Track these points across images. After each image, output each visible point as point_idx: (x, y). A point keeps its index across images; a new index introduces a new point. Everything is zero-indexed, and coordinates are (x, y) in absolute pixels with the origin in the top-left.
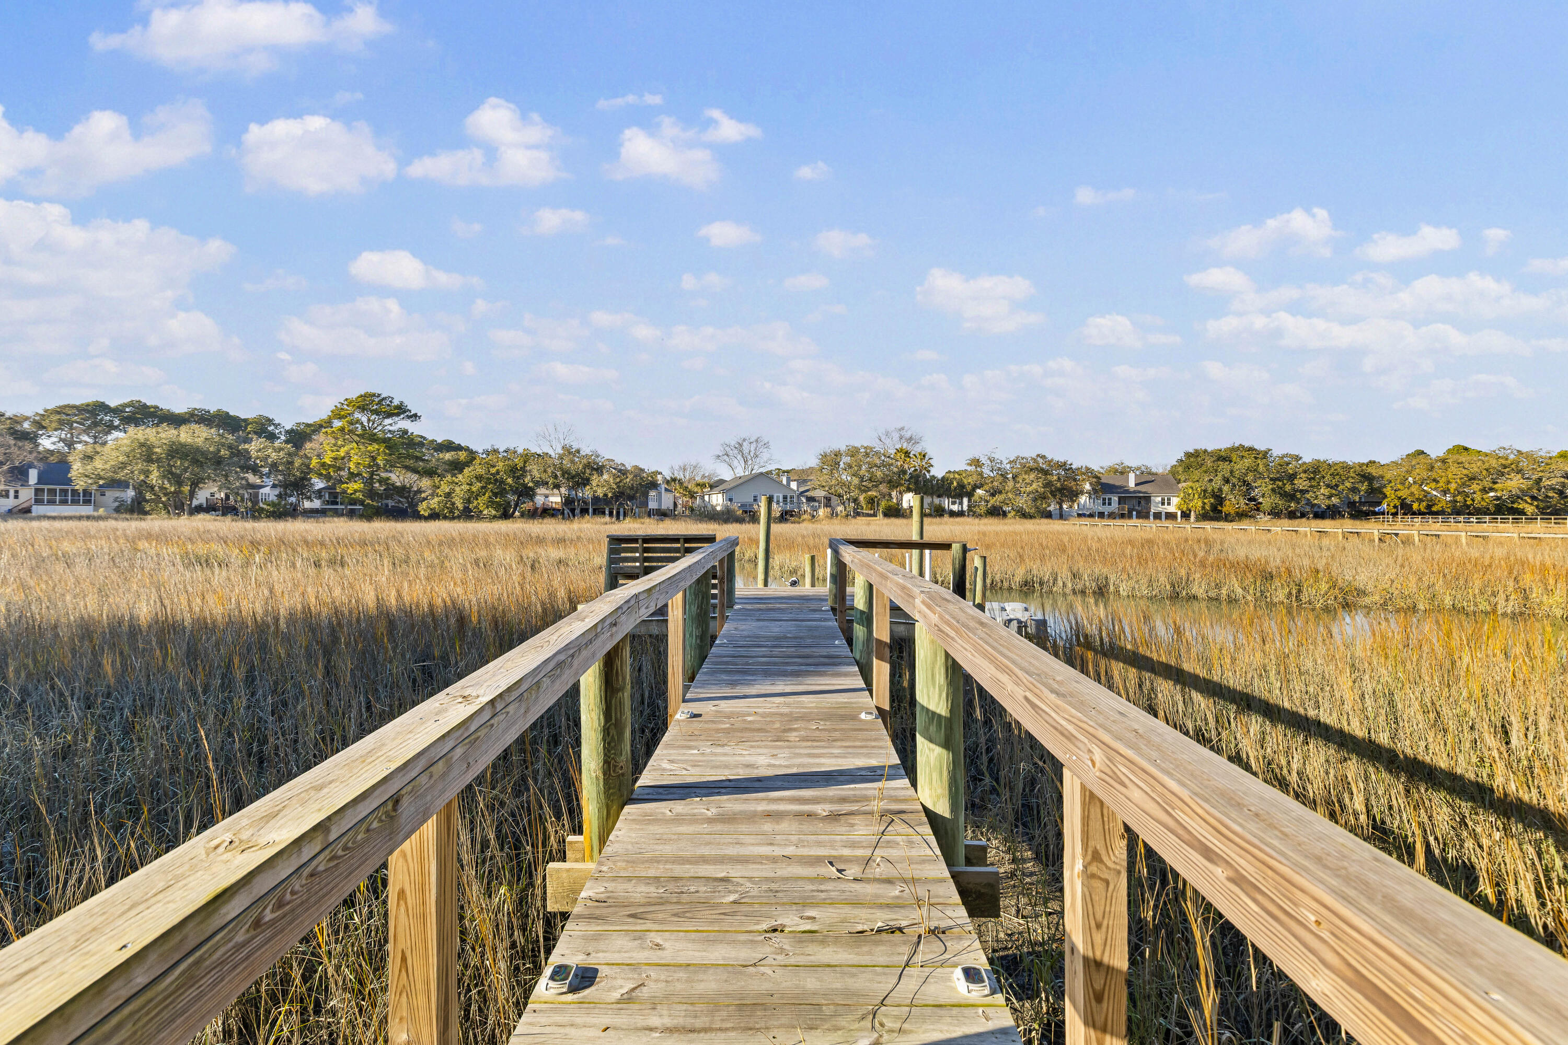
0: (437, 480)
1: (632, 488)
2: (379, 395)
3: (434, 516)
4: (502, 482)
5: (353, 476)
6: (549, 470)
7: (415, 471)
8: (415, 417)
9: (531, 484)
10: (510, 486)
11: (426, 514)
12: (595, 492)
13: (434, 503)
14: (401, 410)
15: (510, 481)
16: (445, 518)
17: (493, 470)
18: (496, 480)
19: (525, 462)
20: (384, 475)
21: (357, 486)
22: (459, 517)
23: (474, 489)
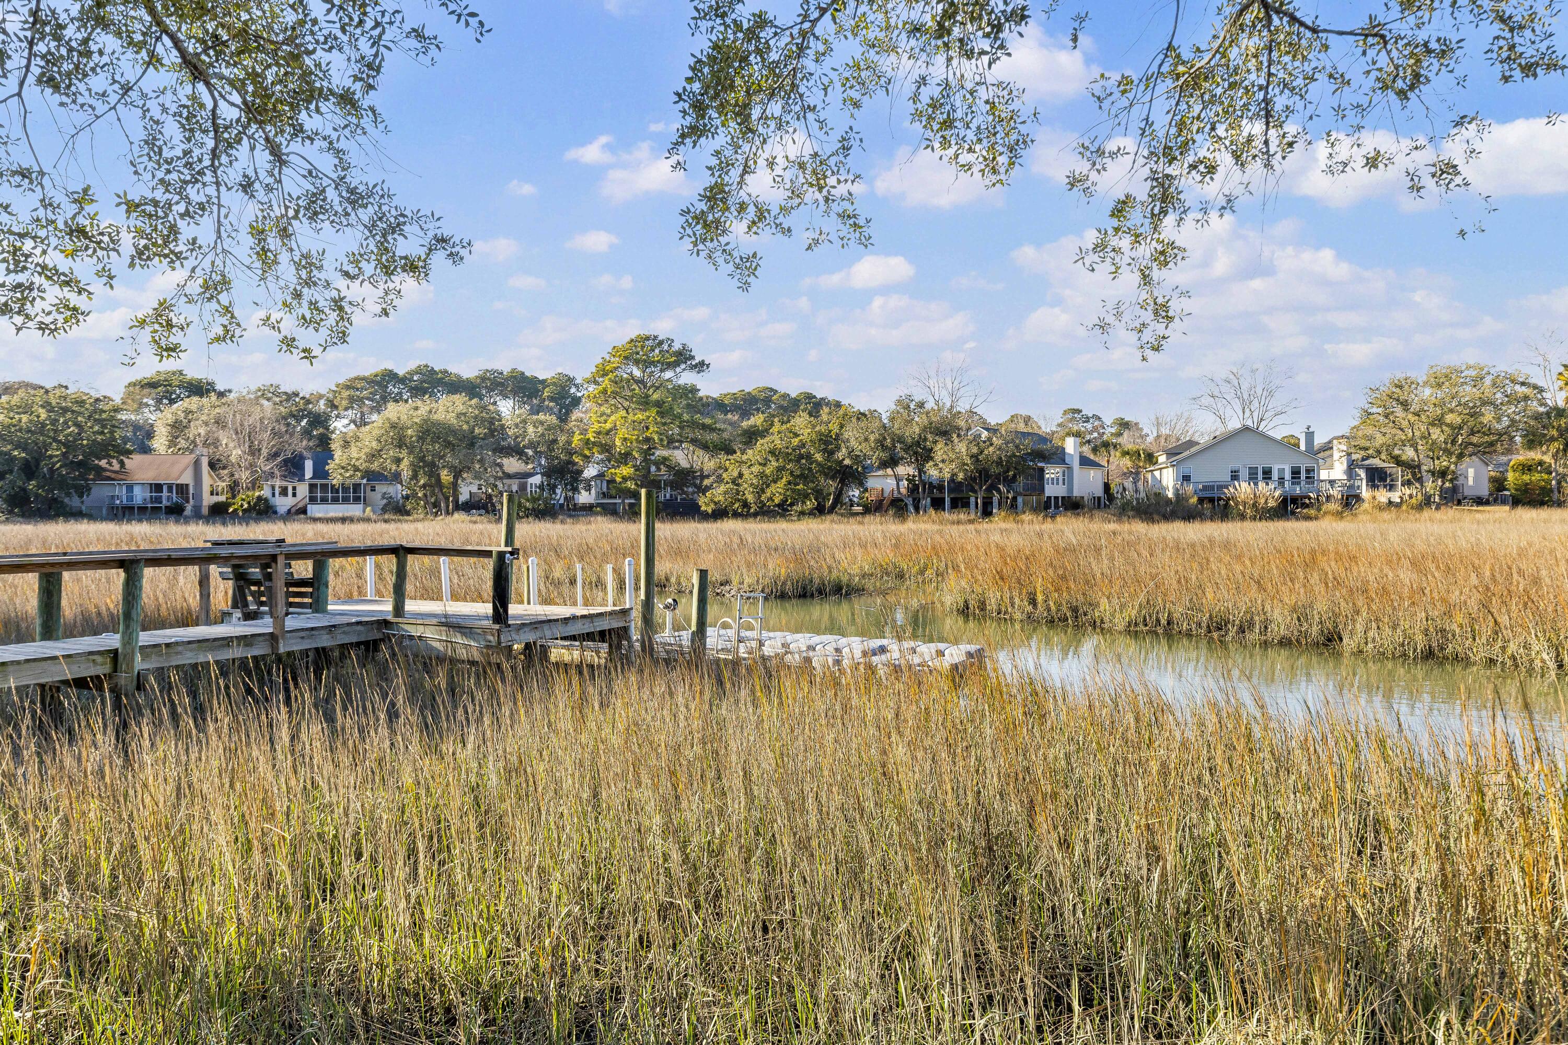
0: (723, 456)
1: (999, 462)
2: (656, 337)
3: (719, 514)
4: (809, 457)
5: (625, 458)
6: (872, 437)
7: (705, 447)
8: (701, 366)
9: (847, 462)
10: (819, 464)
11: (710, 511)
12: (941, 470)
13: (719, 493)
14: (682, 357)
15: (819, 457)
16: (736, 515)
17: (795, 442)
18: (801, 457)
19: (842, 426)
20: (660, 453)
21: (626, 470)
22: (755, 515)
23: (768, 472)
